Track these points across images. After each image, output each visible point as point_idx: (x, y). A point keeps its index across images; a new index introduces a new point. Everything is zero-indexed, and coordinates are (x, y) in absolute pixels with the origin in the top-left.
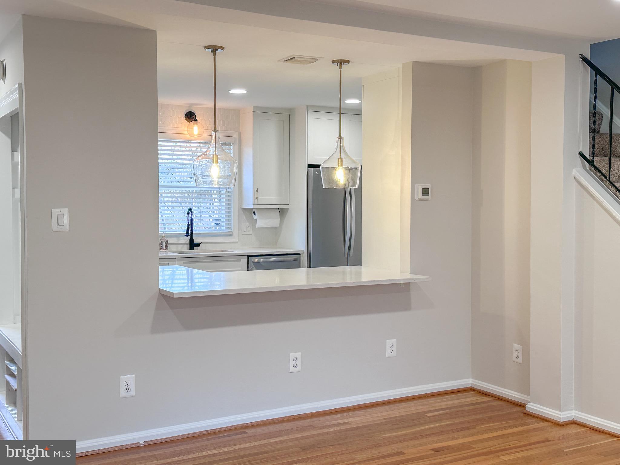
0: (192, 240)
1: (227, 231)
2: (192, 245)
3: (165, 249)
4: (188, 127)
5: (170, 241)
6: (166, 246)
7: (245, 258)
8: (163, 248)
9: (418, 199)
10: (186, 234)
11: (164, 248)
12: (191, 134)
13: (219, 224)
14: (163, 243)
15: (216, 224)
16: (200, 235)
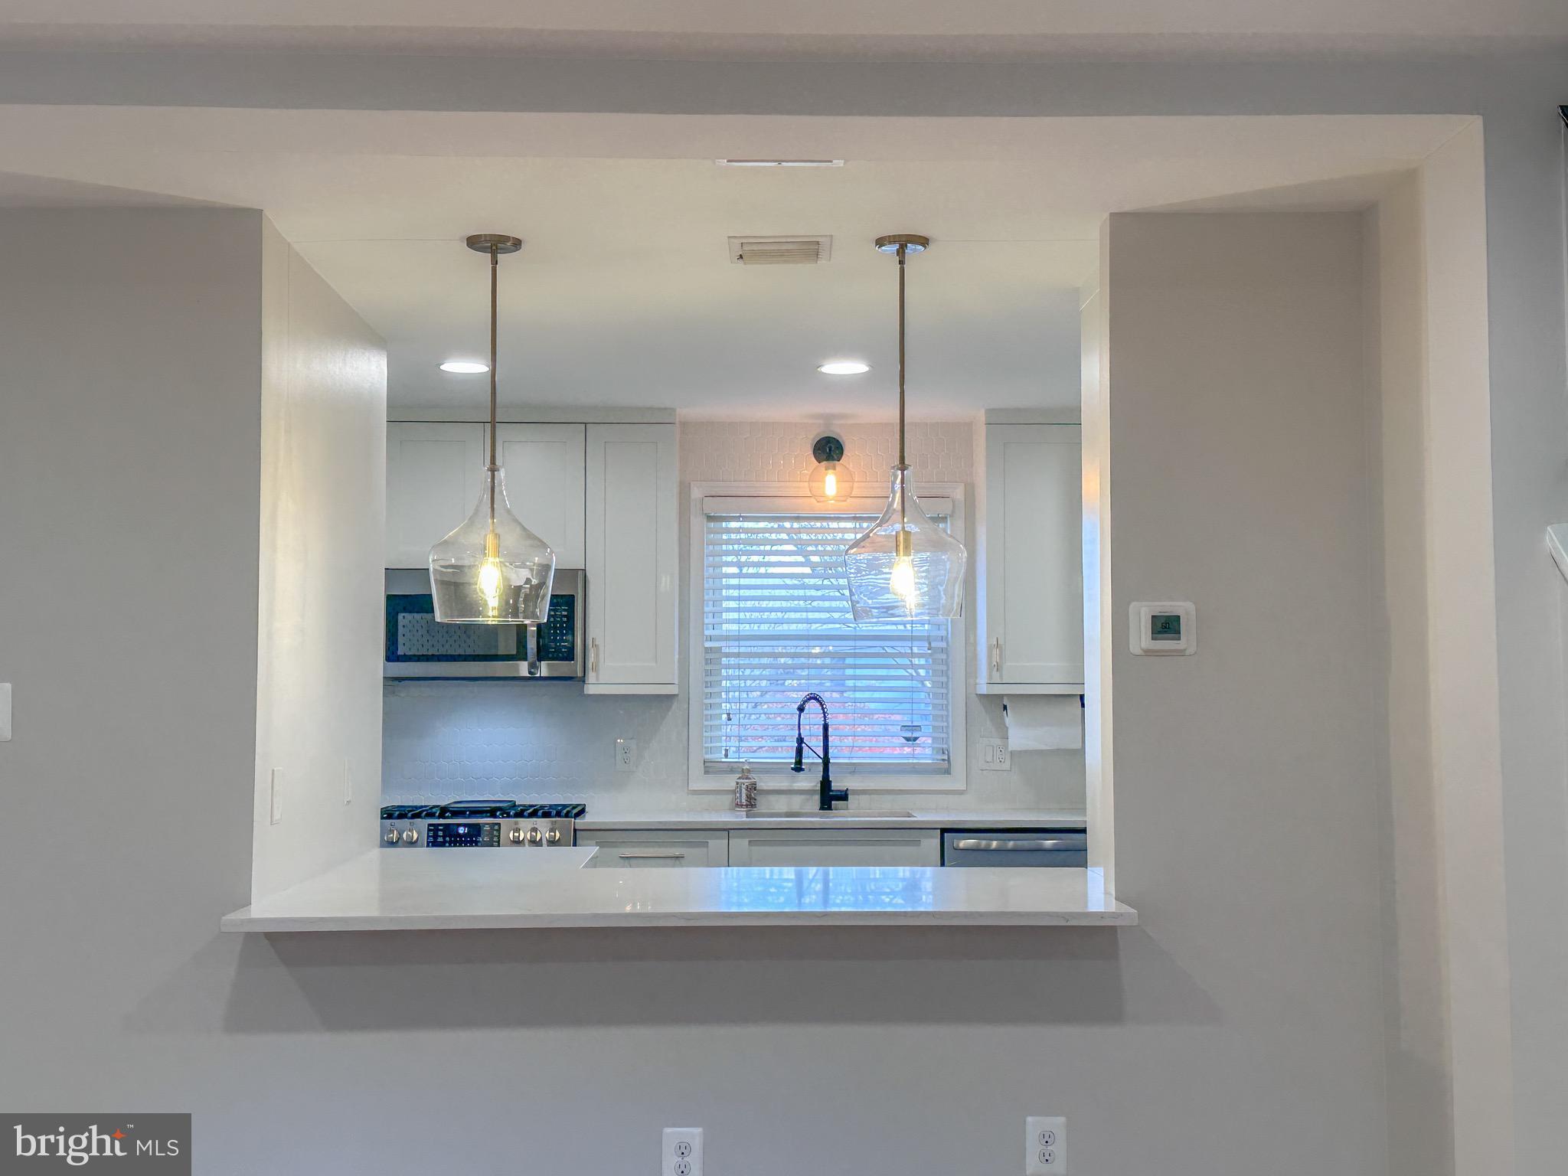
0: (826, 783)
1: (937, 760)
2: (829, 796)
3: (747, 806)
4: (809, 479)
5: (765, 783)
6: (749, 797)
7: (932, 837)
8: (741, 801)
9: (1141, 652)
10: (793, 766)
11: (744, 801)
12: (821, 497)
13: (915, 739)
14: (741, 790)
15: (908, 739)
16: (854, 769)
